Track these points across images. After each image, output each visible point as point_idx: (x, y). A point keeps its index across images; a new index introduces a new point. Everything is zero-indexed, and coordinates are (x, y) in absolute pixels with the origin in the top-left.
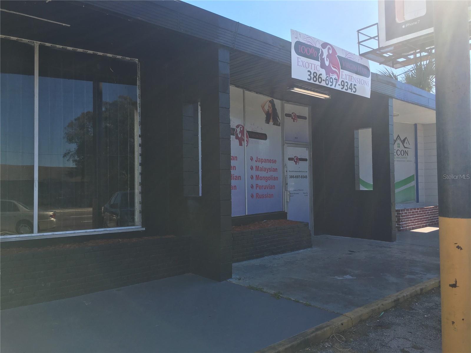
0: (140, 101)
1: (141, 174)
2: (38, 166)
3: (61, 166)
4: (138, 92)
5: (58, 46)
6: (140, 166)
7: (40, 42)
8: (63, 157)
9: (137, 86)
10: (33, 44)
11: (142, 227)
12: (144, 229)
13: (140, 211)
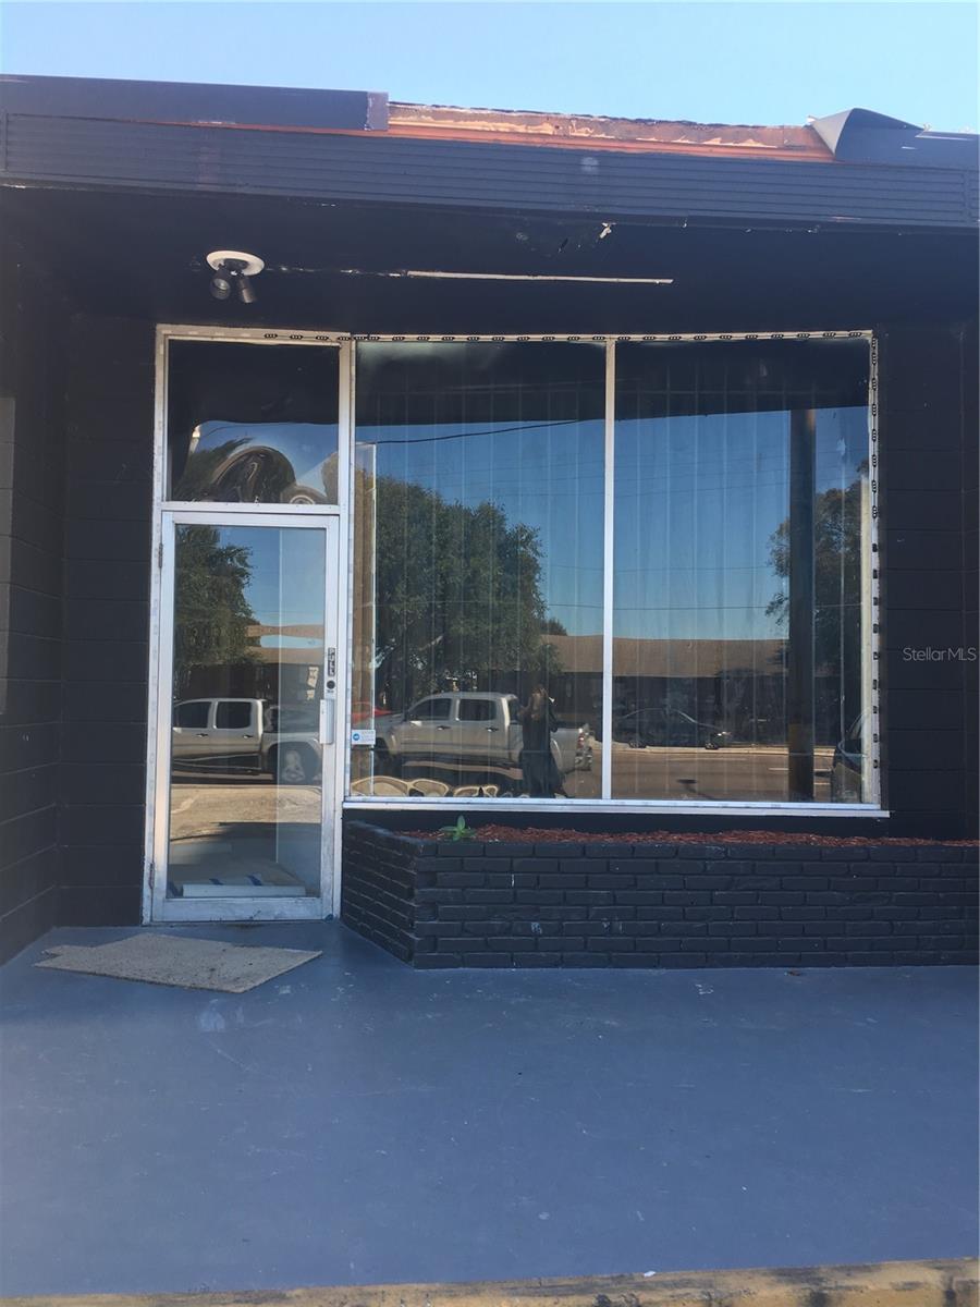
0: (876, 449)
1: (879, 656)
2: (614, 639)
3: (666, 636)
4: (872, 423)
5: (659, 337)
6: (875, 632)
7: (617, 336)
8: (768, 612)
9: (870, 407)
10: (602, 344)
11: (883, 809)
12: (886, 814)
13: (876, 761)
